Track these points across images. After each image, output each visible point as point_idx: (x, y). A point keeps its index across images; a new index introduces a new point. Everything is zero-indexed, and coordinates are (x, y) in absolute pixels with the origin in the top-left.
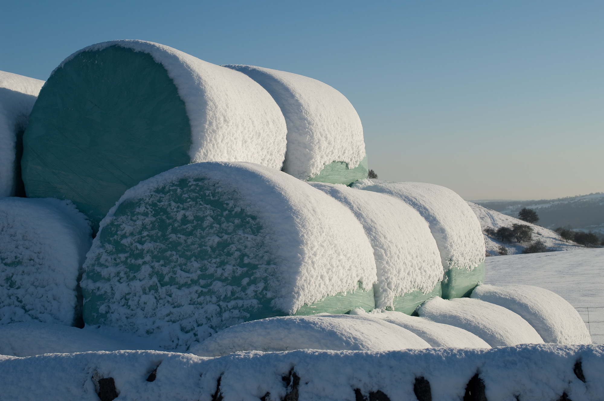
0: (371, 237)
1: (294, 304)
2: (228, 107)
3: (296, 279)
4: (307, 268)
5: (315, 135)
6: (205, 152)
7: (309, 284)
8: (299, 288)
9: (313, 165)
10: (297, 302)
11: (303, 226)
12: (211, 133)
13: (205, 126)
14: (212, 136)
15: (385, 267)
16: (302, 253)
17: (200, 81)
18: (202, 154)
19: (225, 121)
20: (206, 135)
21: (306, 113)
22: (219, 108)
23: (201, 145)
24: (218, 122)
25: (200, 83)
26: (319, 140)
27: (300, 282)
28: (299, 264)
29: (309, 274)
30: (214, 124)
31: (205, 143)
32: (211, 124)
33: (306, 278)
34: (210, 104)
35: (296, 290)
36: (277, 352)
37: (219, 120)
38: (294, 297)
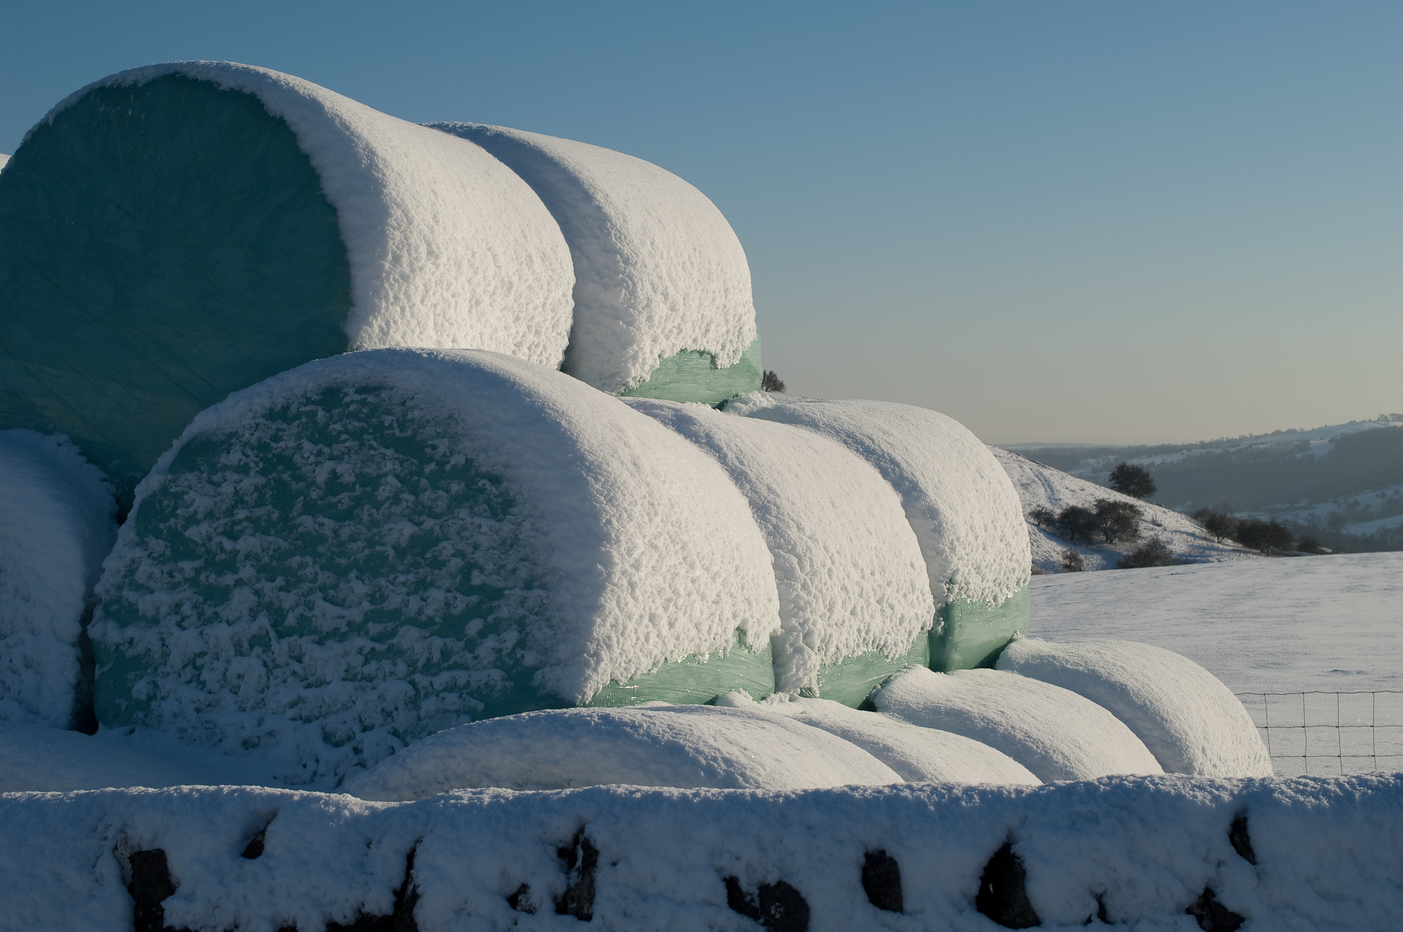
0: (766, 527)
1: (586, 680)
2: (437, 222)
3: (592, 623)
4: (619, 597)
5: (639, 289)
6: (383, 325)
7: (623, 634)
8: (598, 644)
9: (635, 358)
10: (595, 677)
11: (610, 501)
12: (396, 281)
13: (383, 266)
14: (400, 288)
15: (798, 596)
16: (608, 562)
17: (372, 160)
18: (377, 331)
19: (430, 253)
20: (387, 286)
21: (620, 238)
22: (415, 223)
23: (373, 310)
24: (414, 255)
25: (372, 165)
26: (649, 301)
27: (601, 629)
28: (599, 588)
29: (622, 611)
30: (405, 260)
31: (384, 304)
32: (397, 259)
33: (616, 620)
34: (397, 213)
35: (592, 647)
36: (546, 791)
37: (416, 251)
38: (587, 665)
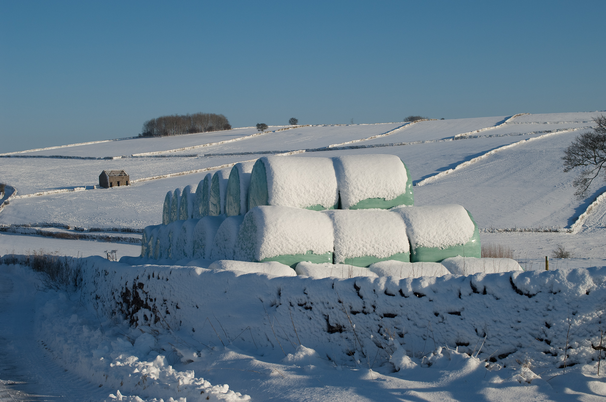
1: (259, 257)
3: (260, 249)
4: (265, 245)
6: (274, 201)
8: (261, 252)
10: (261, 257)
12: (275, 194)
13: (273, 191)
19: (282, 188)
21: (347, 179)
22: (279, 184)
24: (279, 189)
28: (261, 244)
31: (273, 197)
34: (275, 183)
38: (260, 255)
